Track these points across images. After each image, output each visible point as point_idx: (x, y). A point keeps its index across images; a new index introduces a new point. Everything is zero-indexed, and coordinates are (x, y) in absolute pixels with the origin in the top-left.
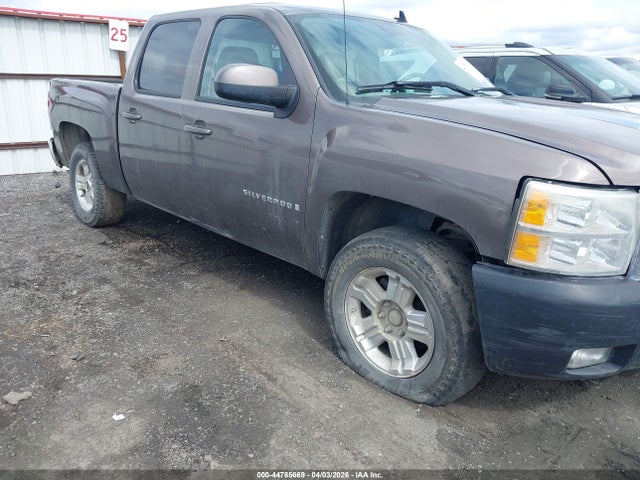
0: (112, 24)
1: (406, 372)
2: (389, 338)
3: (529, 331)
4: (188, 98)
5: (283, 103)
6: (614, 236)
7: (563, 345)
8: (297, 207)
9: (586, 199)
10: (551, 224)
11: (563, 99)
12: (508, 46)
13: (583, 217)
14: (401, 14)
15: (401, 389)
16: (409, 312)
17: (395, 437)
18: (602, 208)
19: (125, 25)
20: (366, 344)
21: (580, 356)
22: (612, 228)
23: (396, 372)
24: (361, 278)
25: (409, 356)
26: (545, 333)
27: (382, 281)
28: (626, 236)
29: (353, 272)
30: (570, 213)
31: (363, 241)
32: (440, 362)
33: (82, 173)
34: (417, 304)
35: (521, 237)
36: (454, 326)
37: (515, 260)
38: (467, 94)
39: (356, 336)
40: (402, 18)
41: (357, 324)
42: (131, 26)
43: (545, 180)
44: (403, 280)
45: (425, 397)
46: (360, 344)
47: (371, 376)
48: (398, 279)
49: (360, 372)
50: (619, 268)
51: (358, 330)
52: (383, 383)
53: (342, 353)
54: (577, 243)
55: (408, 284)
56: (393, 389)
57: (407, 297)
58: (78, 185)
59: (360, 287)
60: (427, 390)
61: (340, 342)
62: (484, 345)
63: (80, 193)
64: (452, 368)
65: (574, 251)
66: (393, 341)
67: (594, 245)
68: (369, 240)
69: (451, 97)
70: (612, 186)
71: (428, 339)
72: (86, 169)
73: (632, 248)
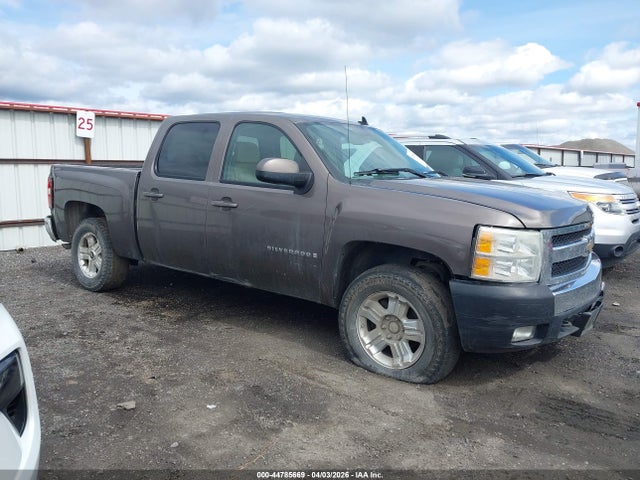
0: (80, 114)
1: (405, 364)
2: (389, 342)
3: (487, 319)
4: (213, 180)
5: (301, 184)
6: (530, 258)
7: (508, 326)
8: (315, 255)
9: (512, 236)
10: (494, 252)
11: (477, 177)
12: (431, 137)
13: (512, 247)
14: (364, 119)
15: (403, 376)
16: (405, 321)
17: (408, 402)
18: (521, 241)
19: (92, 115)
20: (373, 350)
21: (518, 334)
22: (527, 252)
23: (398, 366)
24: (368, 301)
25: (406, 352)
26: (498, 319)
27: (384, 302)
28: (536, 258)
29: (363, 297)
30: (505, 245)
31: (369, 274)
32: (430, 351)
33: (86, 245)
34: (411, 315)
35: (478, 261)
36: (439, 324)
37: (476, 275)
38: (422, 177)
39: (365, 345)
40: (364, 121)
41: (365, 335)
42: (97, 116)
43: (489, 226)
44: (401, 298)
45: (421, 379)
46: (368, 350)
47: (380, 371)
48: (397, 298)
49: (371, 370)
50: (534, 278)
51: (367, 340)
52: (389, 374)
53: (355, 360)
54: (511, 263)
55: (404, 300)
56: (397, 377)
57: (404, 310)
58: (80, 256)
59: (367, 308)
60: (422, 373)
61: (353, 351)
62: (460, 333)
63: (82, 262)
64: (439, 354)
65: (508, 269)
66: (394, 344)
67: (520, 265)
68: (375, 273)
69: (411, 178)
70: (525, 229)
71: (421, 338)
72: (91, 241)
73: (540, 265)
